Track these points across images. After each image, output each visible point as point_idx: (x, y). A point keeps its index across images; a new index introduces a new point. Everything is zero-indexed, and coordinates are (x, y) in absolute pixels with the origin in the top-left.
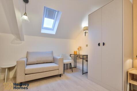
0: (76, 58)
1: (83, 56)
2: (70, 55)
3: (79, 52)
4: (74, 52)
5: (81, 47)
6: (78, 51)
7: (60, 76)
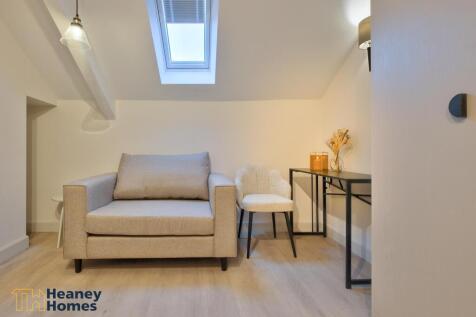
0: (325, 188)
1: (350, 182)
2: (291, 171)
3: (337, 161)
4: (313, 158)
5: (345, 136)
6: (332, 156)
7: (224, 269)
